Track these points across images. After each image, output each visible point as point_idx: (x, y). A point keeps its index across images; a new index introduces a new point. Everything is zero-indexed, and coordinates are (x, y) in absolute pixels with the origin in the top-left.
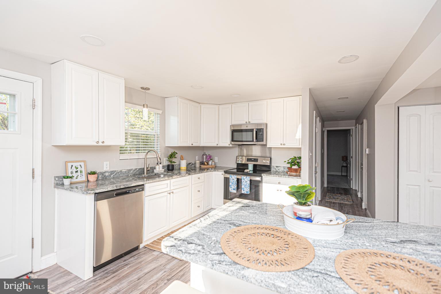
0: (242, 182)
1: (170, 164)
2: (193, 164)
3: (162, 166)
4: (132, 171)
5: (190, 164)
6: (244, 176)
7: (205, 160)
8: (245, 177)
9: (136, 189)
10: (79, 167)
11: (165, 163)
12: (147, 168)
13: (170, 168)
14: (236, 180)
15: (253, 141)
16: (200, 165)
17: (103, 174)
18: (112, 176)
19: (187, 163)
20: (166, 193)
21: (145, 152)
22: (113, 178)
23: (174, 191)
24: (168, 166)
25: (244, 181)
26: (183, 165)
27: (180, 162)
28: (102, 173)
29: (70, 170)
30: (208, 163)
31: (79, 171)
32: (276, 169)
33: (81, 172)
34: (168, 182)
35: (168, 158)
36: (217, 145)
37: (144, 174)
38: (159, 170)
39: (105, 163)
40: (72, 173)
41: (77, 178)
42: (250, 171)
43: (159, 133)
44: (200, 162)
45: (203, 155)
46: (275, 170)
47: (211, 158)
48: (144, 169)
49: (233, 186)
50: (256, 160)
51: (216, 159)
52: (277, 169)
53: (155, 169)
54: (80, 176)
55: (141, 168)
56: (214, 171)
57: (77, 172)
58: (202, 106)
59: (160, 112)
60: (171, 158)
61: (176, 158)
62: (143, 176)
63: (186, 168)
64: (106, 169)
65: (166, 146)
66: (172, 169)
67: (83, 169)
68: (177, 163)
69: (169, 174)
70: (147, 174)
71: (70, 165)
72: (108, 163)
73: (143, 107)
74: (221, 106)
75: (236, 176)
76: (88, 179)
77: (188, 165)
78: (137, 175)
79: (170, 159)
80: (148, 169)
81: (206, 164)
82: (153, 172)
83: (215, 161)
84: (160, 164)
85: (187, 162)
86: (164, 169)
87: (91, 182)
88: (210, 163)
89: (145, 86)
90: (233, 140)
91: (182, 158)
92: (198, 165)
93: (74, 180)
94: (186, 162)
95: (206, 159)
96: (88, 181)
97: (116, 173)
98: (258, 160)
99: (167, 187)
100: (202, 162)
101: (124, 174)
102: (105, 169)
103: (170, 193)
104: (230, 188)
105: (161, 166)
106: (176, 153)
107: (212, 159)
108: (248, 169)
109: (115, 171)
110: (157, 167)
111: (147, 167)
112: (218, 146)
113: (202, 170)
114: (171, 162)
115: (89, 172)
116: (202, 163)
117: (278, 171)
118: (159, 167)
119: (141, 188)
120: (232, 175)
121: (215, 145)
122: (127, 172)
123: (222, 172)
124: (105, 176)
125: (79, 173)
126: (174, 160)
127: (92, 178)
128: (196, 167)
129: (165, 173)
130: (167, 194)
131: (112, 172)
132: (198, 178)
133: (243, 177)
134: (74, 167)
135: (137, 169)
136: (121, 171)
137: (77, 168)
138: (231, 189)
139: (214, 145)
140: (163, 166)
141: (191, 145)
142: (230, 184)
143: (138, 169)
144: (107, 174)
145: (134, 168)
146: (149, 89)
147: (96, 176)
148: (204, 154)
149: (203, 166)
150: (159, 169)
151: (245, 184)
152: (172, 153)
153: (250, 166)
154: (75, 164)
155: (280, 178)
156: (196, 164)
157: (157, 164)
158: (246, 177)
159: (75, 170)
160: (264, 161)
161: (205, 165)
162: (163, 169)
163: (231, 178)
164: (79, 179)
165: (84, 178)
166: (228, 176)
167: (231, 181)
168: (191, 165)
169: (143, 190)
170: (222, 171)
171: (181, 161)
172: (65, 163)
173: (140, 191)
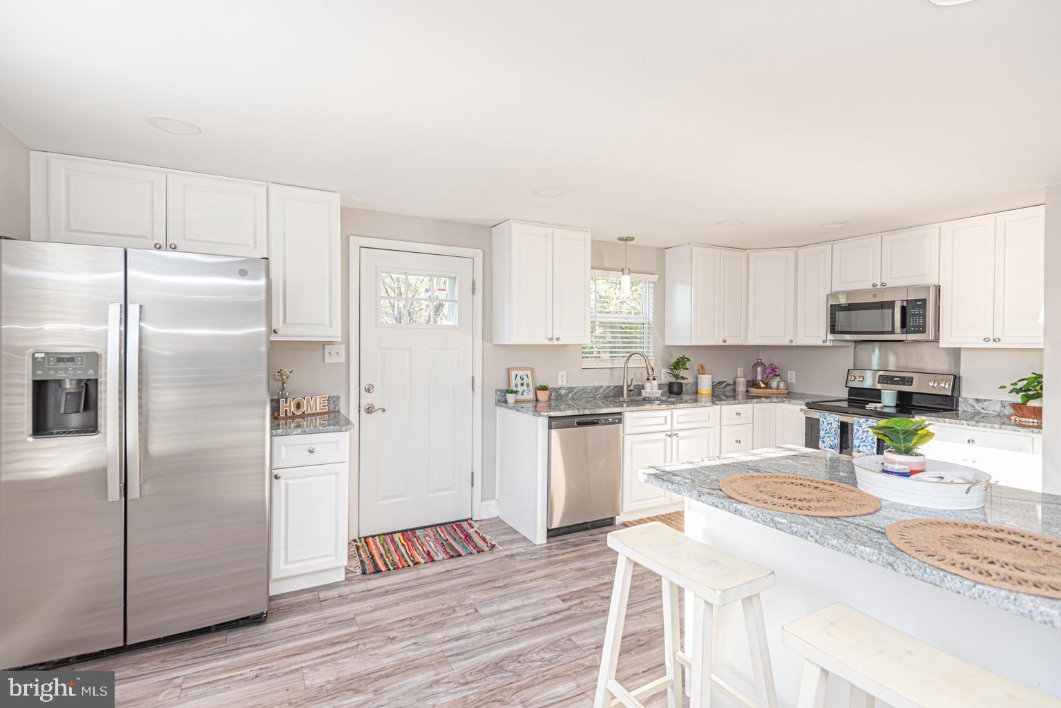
0: (855, 431)
1: (675, 381)
2: (728, 385)
3: (657, 384)
4: (602, 390)
5: (720, 383)
6: (861, 418)
7: (759, 377)
8: (862, 420)
9: (608, 419)
10: (525, 377)
11: (664, 377)
12: (628, 386)
13: (675, 389)
14: (836, 425)
15: (893, 332)
16: (748, 386)
17: (557, 392)
18: (570, 395)
19: (713, 383)
20: (664, 433)
21: (624, 357)
22: (573, 399)
23: (680, 434)
24: (671, 385)
25: (859, 428)
26: (705, 384)
27: (697, 378)
28: (557, 390)
29: (513, 382)
30: (768, 386)
31: (525, 385)
32: (973, 406)
33: (528, 385)
34: (668, 413)
35: (671, 370)
36: (792, 341)
37: (623, 396)
38: (651, 391)
39: (561, 373)
40: (516, 386)
41: (522, 395)
42: (884, 406)
43: (651, 320)
44: (748, 381)
45: (756, 365)
46: (970, 410)
47: (777, 373)
48: (622, 387)
49: (829, 439)
50: (909, 381)
51: (792, 377)
52: (977, 408)
53: (644, 389)
54: (526, 391)
55: (617, 386)
56: (779, 402)
57: (522, 384)
58: (751, 254)
59: (655, 278)
60: (675, 368)
61: (687, 369)
62: (621, 399)
63: (710, 392)
64: (562, 384)
65: (667, 344)
66: (680, 393)
67: (530, 381)
68: (690, 380)
69: (670, 400)
70: (628, 396)
71: (513, 373)
72: (564, 373)
73: (621, 273)
74: (800, 251)
75: (838, 416)
76: (536, 397)
77: (716, 386)
78: (610, 397)
79: (674, 371)
80: (630, 389)
81: (763, 385)
82: (640, 394)
83: (789, 381)
84: (654, 379)
85: (712, 378)
86: (661, 391)
87: (541, 402)
88: (774, 384)
89: (625, 235)
90: (833, 330)
91: (702, 370)
92: (741, 388)
93: (519, 397)
94: (710, 380)
95: (762, 375)
96: (537, 400)
97: (576, 390)
98: (912, 382)
99: (666, 423)
100: (753, 380)
101: (588, 393)
103: (670, 436)
104: (820, 443)
105: (655, 383)
106: (687, 359)
107: (779, 375)
108: (880, 403)
109: (575, 388)
110: (648, 385)
111: (629, 384)
112: (794, 344)
113: (749, 397)
114: (677, 377)
115: (538, 385)
116: (753, 384)
117: (983, 411)
118: (652, 386)
119: (616, 419)
120: (826, 414)
121: (786, 343)
122: (594, 391)
123: (801, 404)
124: (560, 395)
125: (525, 387)
126: (682, 373)
127: (543, 396)
128: (737, 390)
129: (664, 398)
130: (664, 437)
131: (570, 389)
132: (737, 414)
133: (858, 419)
134: (518, 378)
135: (610, 386)
136: (584, 389)
137: (523, 379)
138: (824, 445)
139: (784, 342)
140: (659, 385)
141: (721, 343)
142: (822, 433)
143: (611, 388)
144: (563, 392)
145: (605, 384)
146: (633, 239)
147: (548, 392)
148: (758, 362)
149: (753, 390)
150: (652, 389)
151: (864, 436)
152: (678, 359)
153: (885, 394)
154: (520, 373)
155: (976, 428)
156: (737, 384)
157: (648, 379)
158: (867, 421)
159: (520, 382)
160: (931, 384)
161: (760, 387)
162: (659, 389)
163: (824, 420)
164: (526, 397)
165: (531, 396)
166: (815, 414)
167: (824, 426)
168: (725, 387)
169: (620, 422)
170: (801, 402)
171: (699, 376)
172: (509, 370)
173: (615, 423)
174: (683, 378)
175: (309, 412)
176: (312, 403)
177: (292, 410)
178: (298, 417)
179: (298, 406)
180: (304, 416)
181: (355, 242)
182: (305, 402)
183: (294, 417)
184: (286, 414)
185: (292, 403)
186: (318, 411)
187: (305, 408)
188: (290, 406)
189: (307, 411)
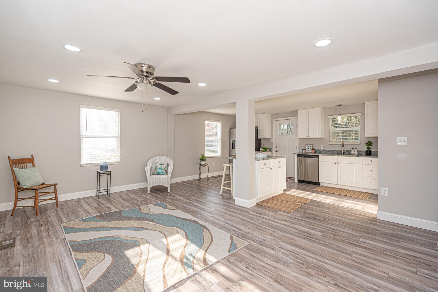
4: (336, 151)
10: (310, 146)
12: (344, 151)
13: (368, 153)
18: (324, 152)
20: (334, 163)
24: (366, 151)
28: (319, 150)
33: (310, 148)
34: (336, 157)
37: (342, 153)
38: (354, 152)
39: (321, 146)
40: (307, 148)
41: (308, 151)
57: (309, 148)
65: (365, 136)
71: (307, 145)
72: (323, 146)
73: (338, 115)
79: (368, 146)
82: (350, 153)
84: (356, 149)
93: (306, 151)
99: (335, 160)
102: (321, 149)
105: (355, 150)
109: (326, 150)
110: (352, 151)
122: (333, 151)
125: (309, 149)
134: (308, 146)
136: (329, 150)
144: (321, 151)
145: (337, 150)
147: (314, 150)
152: (368, 142)
154: (308, 145)
157: (353, 149)
162: (357, 152)
165: (311, 151)
169: (318, 158)
172: (306, 144)
173: (316, 158)
174: (370, 148)
181: (274, 120)
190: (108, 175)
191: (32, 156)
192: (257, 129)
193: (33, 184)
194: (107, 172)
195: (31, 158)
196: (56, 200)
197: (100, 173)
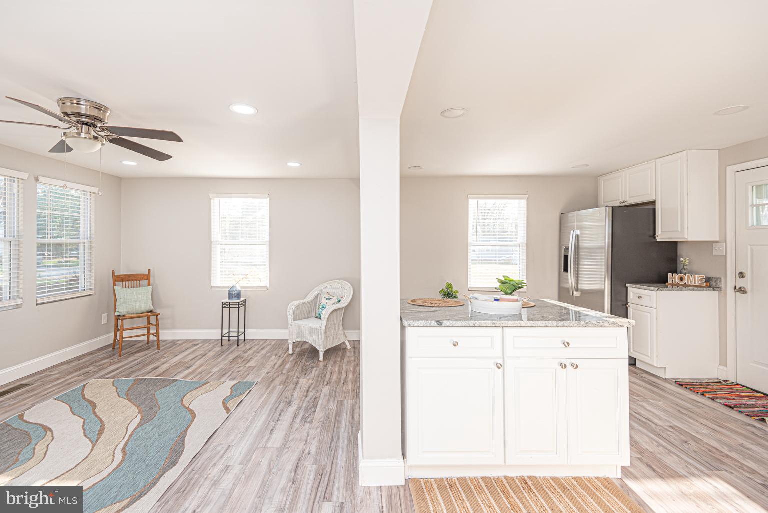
175: (690, 284)
176: (691, 279)
177: (677, 280)
178: (681, 285)
179: (682, 279)
180: (685, 285)
181: (731, 170)
182: (686, 277)
183: (678, 285)
184: (673, 282)
185: (677, 277)
186: (697, 284)
187: (686, 281)
188: (675, 278)
189: (688, 283)
190: (239, 308)
191: (150, 270)
192: (655, 210)
193: (130, 310)
194: (238, 304)
195: (147, 273)
196: (158, 337)
197: (231, 304)
